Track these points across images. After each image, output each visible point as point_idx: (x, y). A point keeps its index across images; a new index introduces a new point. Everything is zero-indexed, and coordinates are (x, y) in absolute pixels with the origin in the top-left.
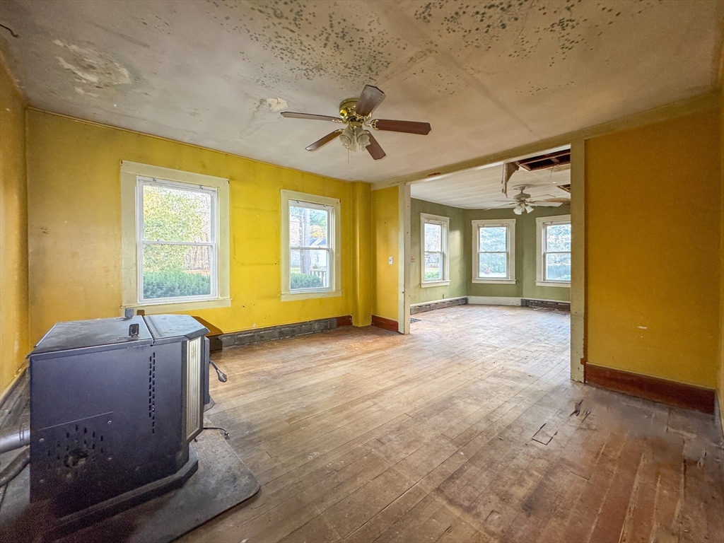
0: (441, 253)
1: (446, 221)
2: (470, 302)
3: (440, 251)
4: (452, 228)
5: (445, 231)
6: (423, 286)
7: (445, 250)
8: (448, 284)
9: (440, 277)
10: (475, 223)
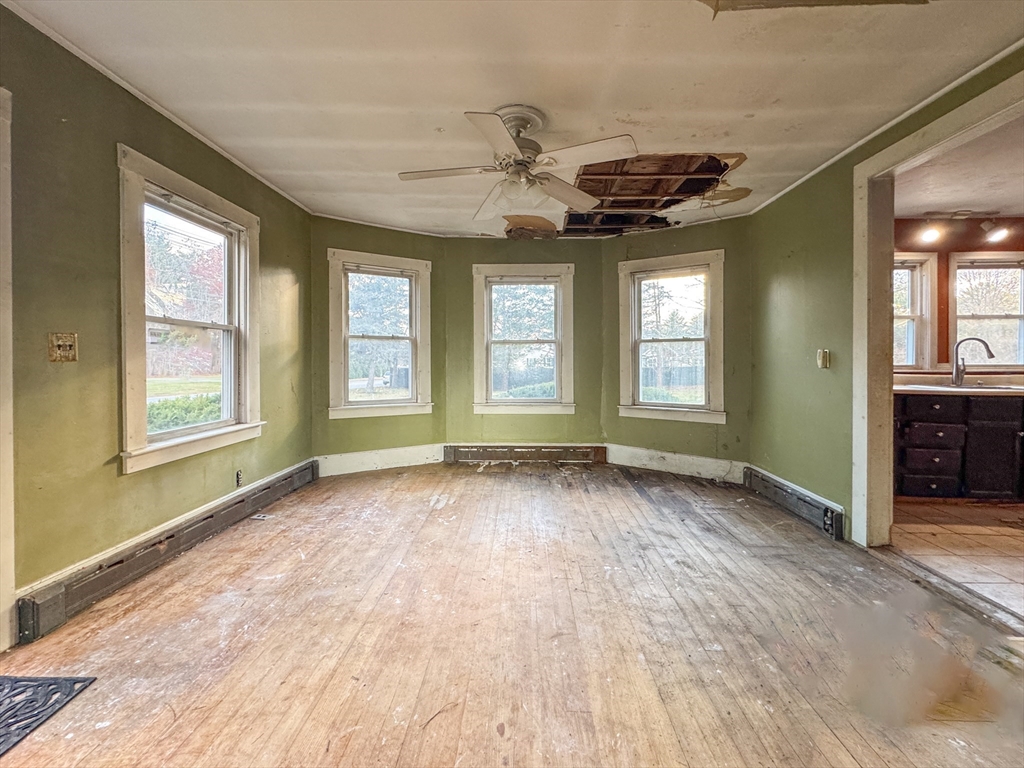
0: (227, 331)
1: (249, 228)
2: (323, 472)
3: (223, 321)
4: (268, 257)
5: (243, 259)
6: (131, 467)
7: (242, 320)
8: (257, 433)
9: (226, 414)
10: (337, 257)
